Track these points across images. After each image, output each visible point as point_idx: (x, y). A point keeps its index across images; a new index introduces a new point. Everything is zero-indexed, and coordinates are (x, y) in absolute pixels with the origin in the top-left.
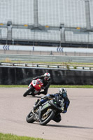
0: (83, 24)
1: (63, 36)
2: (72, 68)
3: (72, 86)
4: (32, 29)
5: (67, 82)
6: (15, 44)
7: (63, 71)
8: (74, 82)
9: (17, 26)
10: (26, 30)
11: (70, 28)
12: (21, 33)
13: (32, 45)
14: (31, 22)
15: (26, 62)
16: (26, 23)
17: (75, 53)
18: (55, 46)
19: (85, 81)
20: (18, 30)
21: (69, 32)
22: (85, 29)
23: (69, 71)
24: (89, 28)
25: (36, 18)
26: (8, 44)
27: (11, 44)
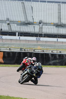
4: (56, 26)
6: (44, 37)
9: (46, 24)
10: (52, 27)
12: (51, 29)
13: (56, 37)
14: (56, 21)
15: (52, 50)
16: (52, 22)
20: (46, 27)
25: (59, 18)
26: (40, 36)
27: (42, 37)
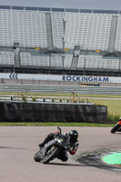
0: (44, 44)
1: (18, 58)
2: (29, 100)
3: (29, 124)
5: (23, 118)
7: (18, 104)
8: (32, 119)
11: (27, 48)
17: (33, 81)
18: (7, 72)
19: (46, 117)
21: (25, 54)
22: (46, 49)
23: (25, 104)
24: (51, 49)
